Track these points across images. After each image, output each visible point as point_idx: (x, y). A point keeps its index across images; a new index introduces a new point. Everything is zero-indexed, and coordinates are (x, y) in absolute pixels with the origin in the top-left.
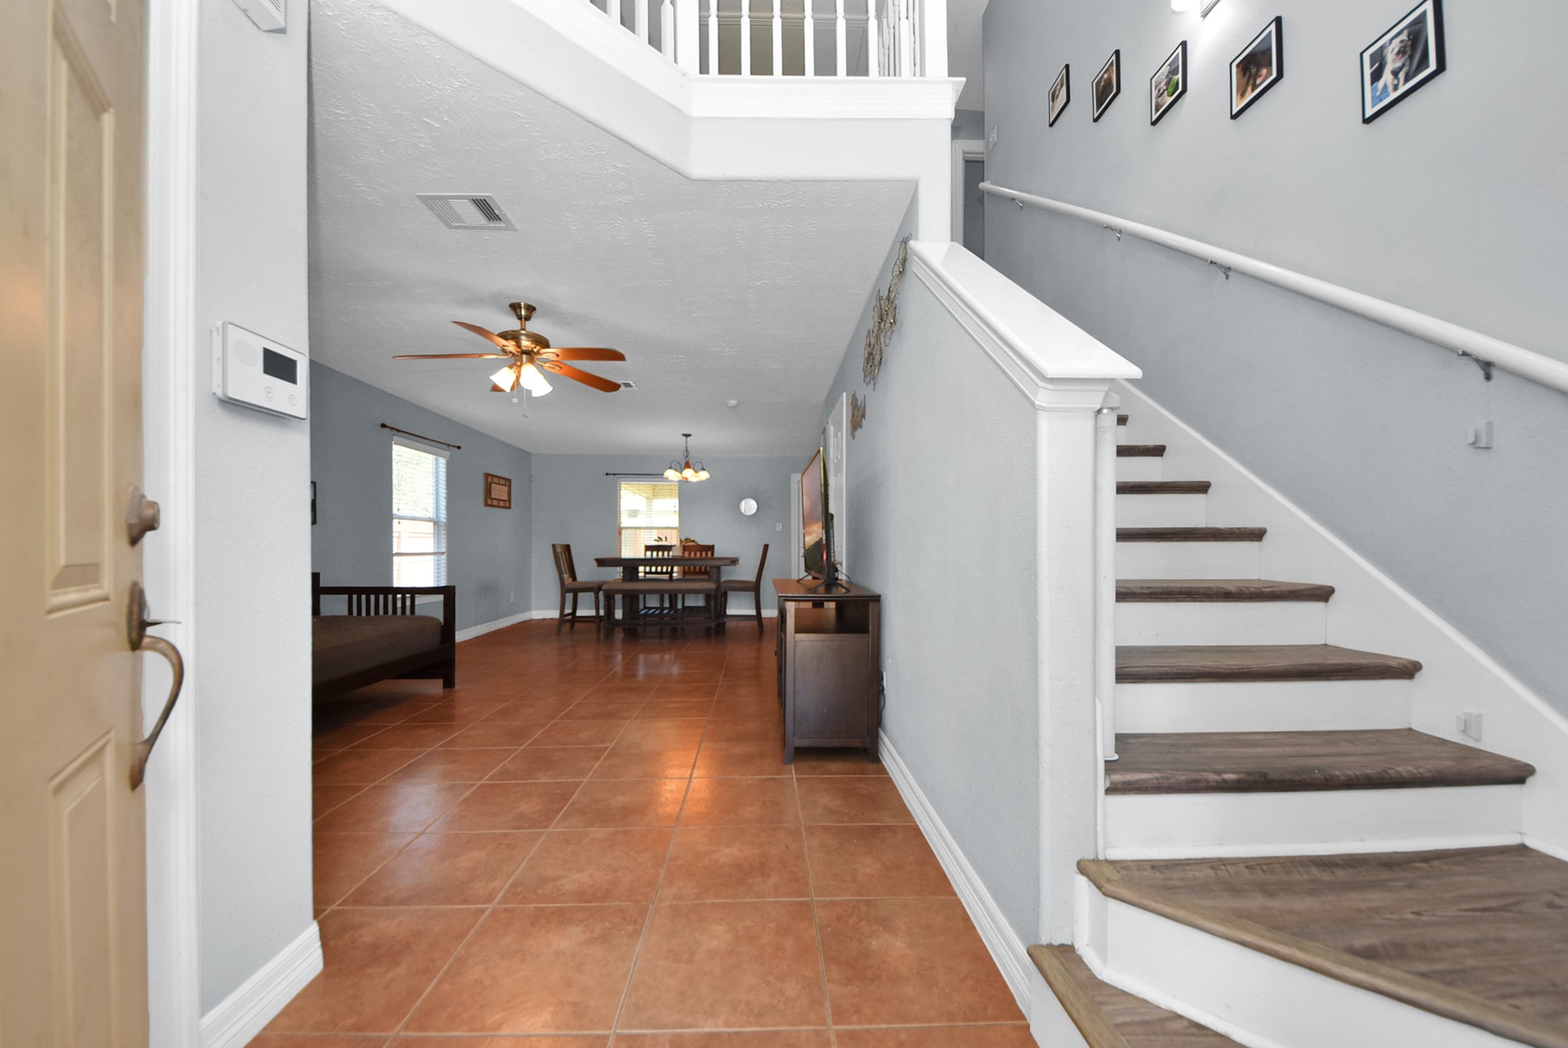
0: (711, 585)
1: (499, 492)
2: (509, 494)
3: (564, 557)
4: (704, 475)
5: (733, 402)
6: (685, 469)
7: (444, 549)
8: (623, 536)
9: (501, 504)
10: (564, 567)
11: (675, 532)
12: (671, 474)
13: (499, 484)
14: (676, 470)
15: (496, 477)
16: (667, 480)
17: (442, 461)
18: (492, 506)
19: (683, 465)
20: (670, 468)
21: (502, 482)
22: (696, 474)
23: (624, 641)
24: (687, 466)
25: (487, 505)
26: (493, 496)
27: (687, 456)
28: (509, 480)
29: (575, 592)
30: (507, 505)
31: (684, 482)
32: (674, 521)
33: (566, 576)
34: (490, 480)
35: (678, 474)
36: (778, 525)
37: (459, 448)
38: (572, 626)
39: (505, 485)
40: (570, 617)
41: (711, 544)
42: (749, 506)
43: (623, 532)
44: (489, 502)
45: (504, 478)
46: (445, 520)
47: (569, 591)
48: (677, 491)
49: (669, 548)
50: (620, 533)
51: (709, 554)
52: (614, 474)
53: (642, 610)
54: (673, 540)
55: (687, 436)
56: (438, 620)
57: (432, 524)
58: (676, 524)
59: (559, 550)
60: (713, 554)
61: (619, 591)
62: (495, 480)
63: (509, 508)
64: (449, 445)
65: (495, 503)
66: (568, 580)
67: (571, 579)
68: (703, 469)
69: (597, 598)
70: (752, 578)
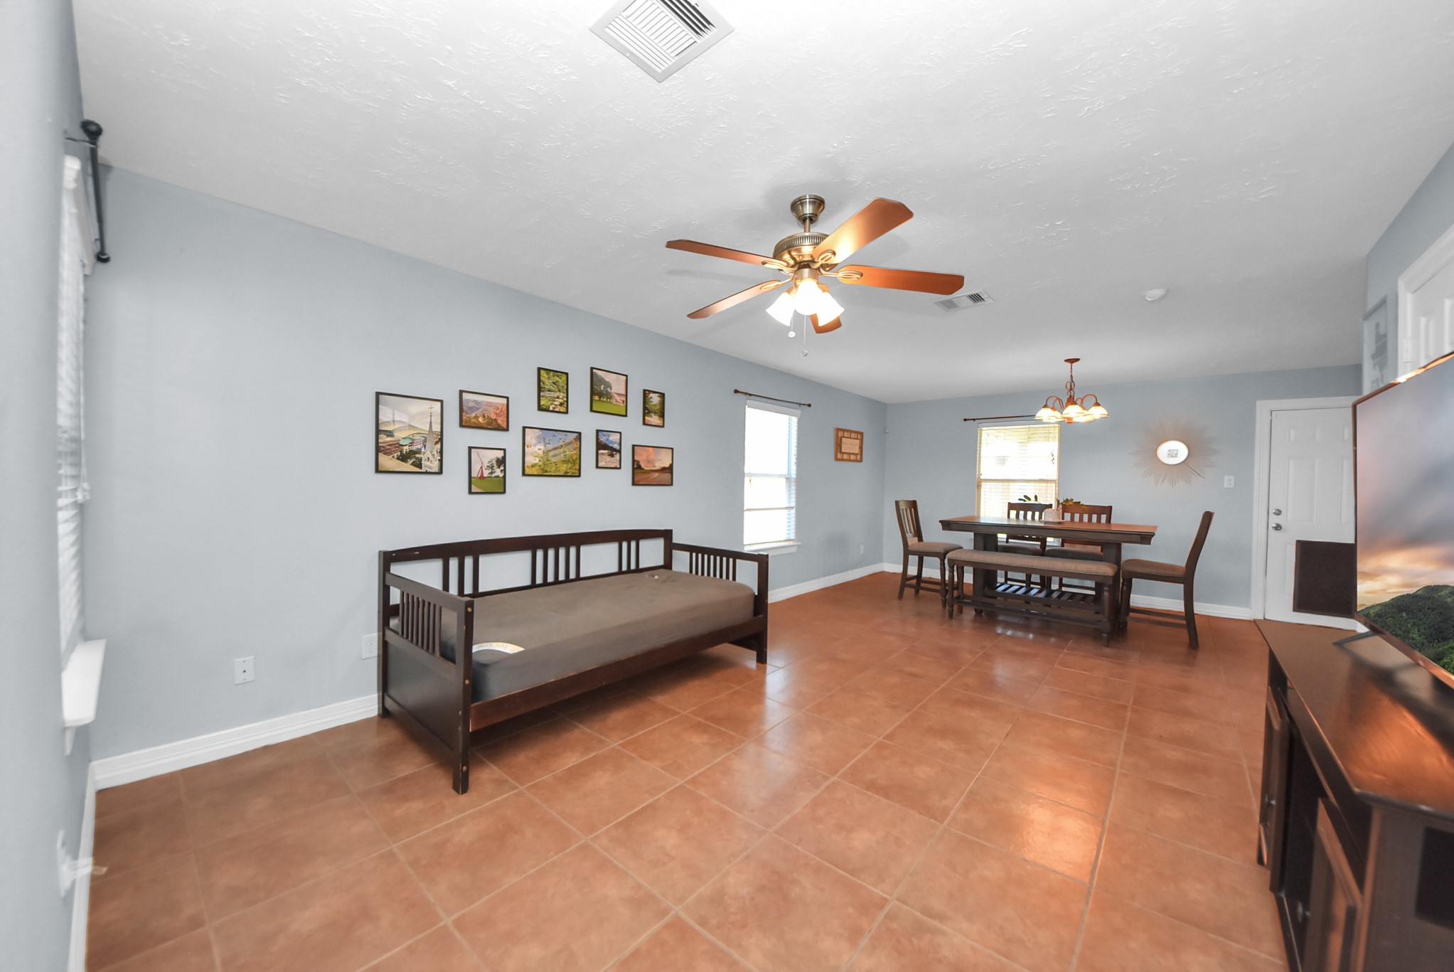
0: (1106, 569)
1: (850, 446)
2: (861, 448)
3: (910, 513)
4: (1098, 413)
5: (1157, 293)
6: (1067, 406)
7: (793, 504)
8: (982, 490)
9: (852, 457)
10: (909, 526)
11: (1053, 487)
12: (1045, 414)
13: (850, 438)
14: (1053, 409)
15: (848, 431)
16: (1040, 422)
17: (795, 420)
18: (842, 460)
19: (1065, 401)
20: (1046, 406)
21: (853, 435)
22: (1085, 412)
23: (974, 621)
24: (1072, 401)
25: (837, 459)
26: (843, 451)
27: (1071, 389)
28: (862, 434)
29: (921, 556)
30: (859, 458)
31: (1066, 425)
32: (1052, 472)
33: (909, 535)
34: (840, 435)
35: (1057, 414)
36: (1226, 478)
37: (809, 405)
38: (917, 592)
39: (857, 439)
40: (914, 582)
41: (1106, 505)
42: (1173, 451)
43: (984, 485)
44: (839, 456)
45: (855, 432)
46: (795, 476)
47: (914, 553)
48: (1057, 435)
49: (1042, 508)
50: (979, 486)
51: (1104, 518)
52: (974, 420)
53: (1002, 584)
54: (1048, 496)
55: (1072, 361)
56: (751, 590)
57: (784, 480)
58: (1054, 475)
59: (902, 506)
60: (1109, 520)
61: (969, 563)
62: (846, 434)
63: (861, 461)
64: (800, 404)
65: (845, 457)
66: (912, 541)
67: (916, 539)
68: (1097, 404)
69: (943, 564)
70: (1182, 562)
